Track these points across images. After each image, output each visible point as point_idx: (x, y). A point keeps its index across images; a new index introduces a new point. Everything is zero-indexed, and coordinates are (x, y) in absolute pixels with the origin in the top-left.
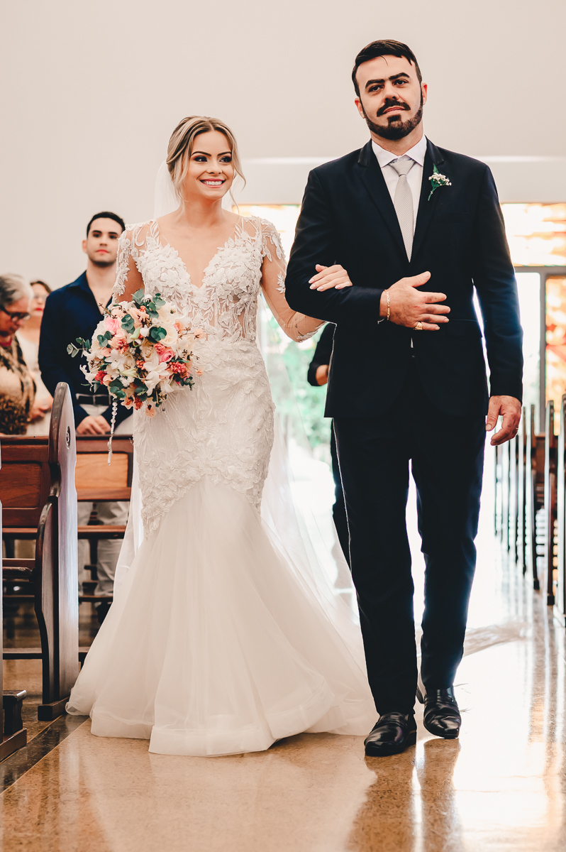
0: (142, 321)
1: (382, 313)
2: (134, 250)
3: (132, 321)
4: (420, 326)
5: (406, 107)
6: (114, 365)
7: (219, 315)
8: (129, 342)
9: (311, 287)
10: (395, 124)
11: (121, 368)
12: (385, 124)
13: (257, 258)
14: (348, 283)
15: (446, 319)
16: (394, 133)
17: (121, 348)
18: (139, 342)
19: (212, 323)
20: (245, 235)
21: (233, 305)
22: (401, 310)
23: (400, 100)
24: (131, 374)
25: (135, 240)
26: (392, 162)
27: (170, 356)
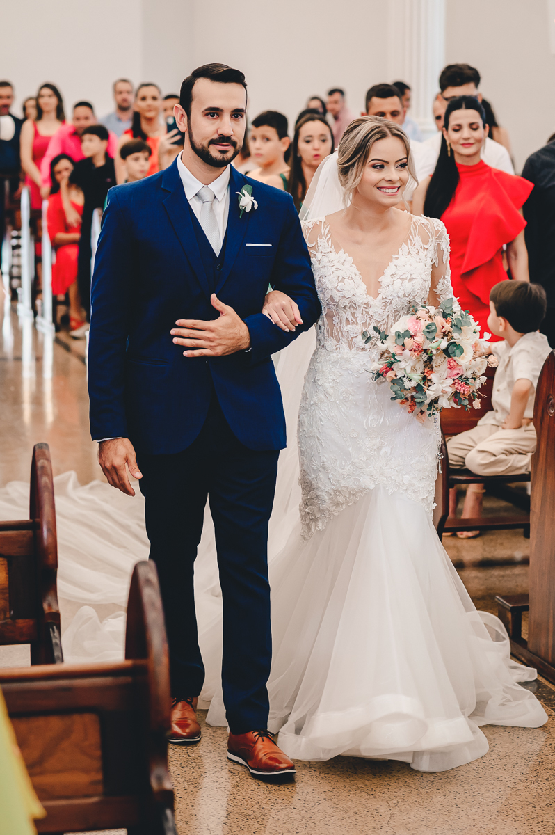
0: (444, 333)
3: (435, 329)
6: (402, 365)
8: (425, 347)
11: (408, 370)
17: (415, 351)
18: (434, 352)
20: (417, 241)
24: (417, 378)
27: (458, 374)
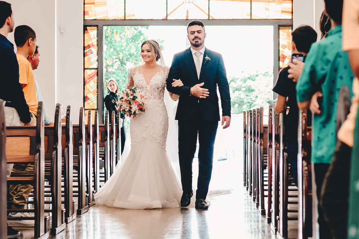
0: (131, 94)
1: (191, 93)
2: (132, 74)
3: (128, 94)
4: (201, 97)
5: (200, 39)
6: (123, 106)
7: (153, 93)
8: (127, 100)
9: (172, 86)
10: (197, 43)
11: (125, 106)
12: (194, 43)
13: (165, 78)
14: (182, 85)
15: (208, 96)
16: (196, 45)
18: (130, 100)
19: (151, 95)
20: (162, 72)
21: (157, 90)
22: (196, 93)
23: (199, 37)
24: (128, 108)
25: (132, 72)
26: (195, 53)
27: (138, 104)
